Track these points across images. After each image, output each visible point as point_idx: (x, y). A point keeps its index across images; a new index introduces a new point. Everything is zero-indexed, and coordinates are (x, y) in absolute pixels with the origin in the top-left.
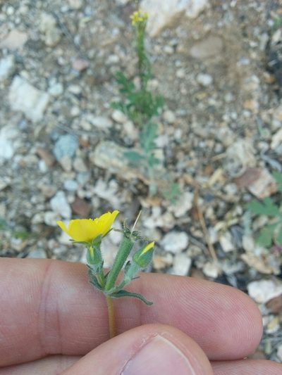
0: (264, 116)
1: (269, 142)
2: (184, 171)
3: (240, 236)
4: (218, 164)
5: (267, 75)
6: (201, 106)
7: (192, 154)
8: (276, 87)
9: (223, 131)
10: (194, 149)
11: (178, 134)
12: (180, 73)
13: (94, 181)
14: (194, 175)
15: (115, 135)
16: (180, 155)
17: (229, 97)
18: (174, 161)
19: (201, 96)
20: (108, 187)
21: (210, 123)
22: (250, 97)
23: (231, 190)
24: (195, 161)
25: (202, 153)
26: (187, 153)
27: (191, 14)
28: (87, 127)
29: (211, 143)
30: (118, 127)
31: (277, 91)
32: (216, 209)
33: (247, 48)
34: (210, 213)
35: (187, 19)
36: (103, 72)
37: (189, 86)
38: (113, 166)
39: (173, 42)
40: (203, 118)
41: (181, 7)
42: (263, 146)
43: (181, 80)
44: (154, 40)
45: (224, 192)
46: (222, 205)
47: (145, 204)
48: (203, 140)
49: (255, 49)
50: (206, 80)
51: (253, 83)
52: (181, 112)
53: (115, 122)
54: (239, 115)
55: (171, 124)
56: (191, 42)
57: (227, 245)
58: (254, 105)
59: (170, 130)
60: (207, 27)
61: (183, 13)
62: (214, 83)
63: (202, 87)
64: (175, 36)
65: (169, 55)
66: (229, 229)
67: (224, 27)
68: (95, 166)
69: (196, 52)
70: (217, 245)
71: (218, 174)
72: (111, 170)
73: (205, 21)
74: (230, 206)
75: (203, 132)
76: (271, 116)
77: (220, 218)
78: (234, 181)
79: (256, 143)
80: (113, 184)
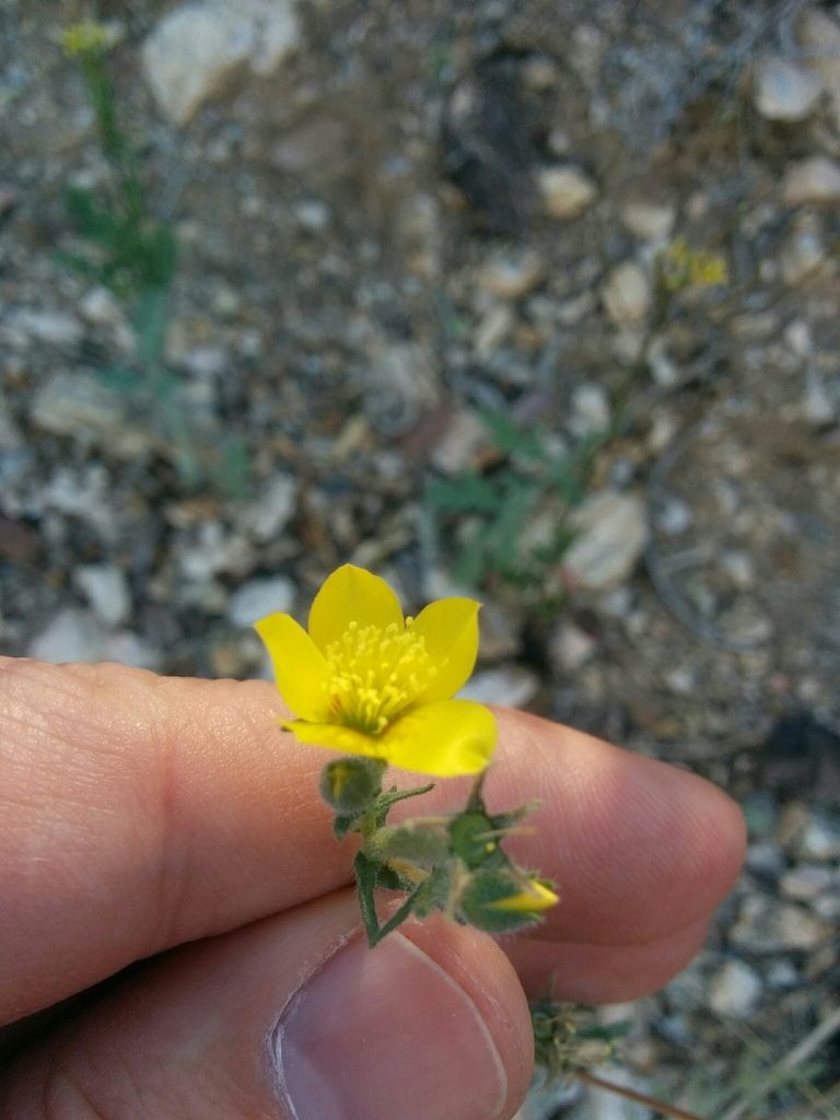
0: (455, 287)
1: (469, 345)
2: (271, 427)
4: (353, 407)
5: (451, 195)
6: (306, 279)
7: (290, 388)
8: (476, 220)
9: (359, 329)
10: (297, 375)
11: (251, 343)
12: (253, 205)
13: (44, 470)
14: (297, 437)
15: (91, 354)
16: (259, 395)
17: (368, 251)
18: (243, 405)
19: (305, 252)
20: (81, 484)
22: (415, 245)
23: (389, 466)
24: (295, 402)
25: (315, 386)
26: (274, 384)
27: (266, 64)
28: (18, 339)
29: (330, 362)
30: (98, 338)
31: (479, 230)
32: (358, 514)
33: (397, 137)
34: (343, 525)
35: (255, 80)
36: (58, 211)
37: (274, 233)
38: (91, 424)
40: (311, 302)
41: (238, 51)
42: (458, 358)
43: (257, 220)
44: (183, 134)
45: (373, 471)
46: (372, 505)
47: (180, 515)
48: (309, 350)
49: (420, 136)
50: (313, 215)
51: (423, 216)
52: (256, 292)
53: (89, 324)
54: (398, 289)
55: (231, 320)
56: (273, 132)
58: (428, 263)
59: (229, 334)
60: (305, 95)
61: (244, 67)
62: (336, 225)
63: (305, 234)
65: (220, 169)
66: (392, 558)
68: (47, 434)
69: (290, 154)
71: (355, 433)
72: (85, 438)
73: (297, 83)
74: (392, 503)
75: (311, 333)
76: (470, 289)
77: (367, 533)
78: (393, 443)
79: (440, 355)
80: (96, 476)
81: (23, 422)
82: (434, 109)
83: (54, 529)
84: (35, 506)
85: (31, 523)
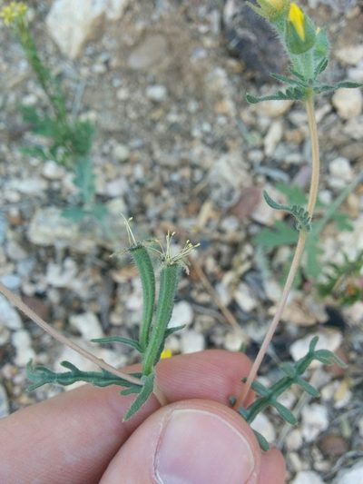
0: (246, 116)
1: (262, 148)
2: (160, 218)
3: (260, 283)
4: (204, 196)
5: (232, 63)
6: (161, 128)
7: (165, 193)
8: (249, 74)
9: (197, 151)
10: (166, 185)
11: (139, 172)
12: (123, 94)
13: (42, 267)
14: (175, 220)
15: (54, 197)
16: (149, 199)
17: (193, 106)
18: (143, 209)
19: (157, 114)
20: (63, 270)
21: (178, 146)
22: (220, 97)
23: (230, 225)
24: (170, 200)
25: (178, 188)
26: (157, 193)
27: (114, 15)
28: (14, 197)
29: (186, 172)
30: (56, 186)
31: (253, 80)
32: (218, 257)
33: (196, 37)
34: (211, 264)
35: (110, 23)
36: (19, 120)
37: (138, 107)
38: (59, 238)
39: (103, 58)
40: (166, 142)
41: (98, 10)
42: (256, 156)
43: (126, 102)
44: (77, 63)
45: (221, 231)
46: (225, 249)
47: (120, 277)
48: (174, 169)
49: (208, 34)
50: (158, 92)
51: (219, 79)
52: (136, 143)
53: (50, 180)
54: (212, 124)
55: (125, 162)
56: (126, 51)
57: (246, 302)
58: (228, 105)
59: (127, 170)
60: (139, 26)
61: (103, 17)
62: (170, 93)
63: (155, 104)
64: (104, 50)
65: (101, 76)
66: (242, 278)
67: (161, 19)
68: (38, 247)
69: (136, 62)
70: (233, 306)
71: (207, 210)
72: (60, 246)
73: (134, 19)
74: (235, 247)
75: (172, 160)
76: (254, 114)
77: (227, 268)
78: (230, 212)
79: (245, 154)
80: (69, 263)
81: (25, 242)
82: (215, 17)
83: (54, 297)
84: (41, 287)
85: (40, 296)
